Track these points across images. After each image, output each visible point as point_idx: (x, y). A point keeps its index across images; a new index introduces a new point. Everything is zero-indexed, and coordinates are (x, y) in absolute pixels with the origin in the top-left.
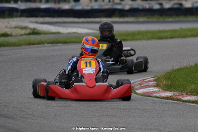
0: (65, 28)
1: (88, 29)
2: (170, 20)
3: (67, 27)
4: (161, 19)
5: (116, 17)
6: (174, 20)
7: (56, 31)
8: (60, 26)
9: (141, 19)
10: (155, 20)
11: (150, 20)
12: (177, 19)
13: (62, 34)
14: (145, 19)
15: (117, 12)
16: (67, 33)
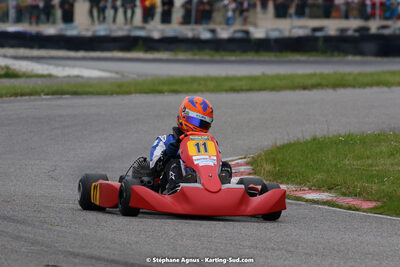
0: (60, 69)
1: (100, 69)
2: (233, 58)
3: (64, 66)
4: (217, 57)
5: (140, 50)
6: (238, 58)
7: (46, 72)
8: (51, 64)
9: (181, 56)
10: (207, 57)
11: (197, 57)
12: (245, 57)
13: (57, 77)
14: (188, 56)
15: (141, 42)
16: (64, 77)
